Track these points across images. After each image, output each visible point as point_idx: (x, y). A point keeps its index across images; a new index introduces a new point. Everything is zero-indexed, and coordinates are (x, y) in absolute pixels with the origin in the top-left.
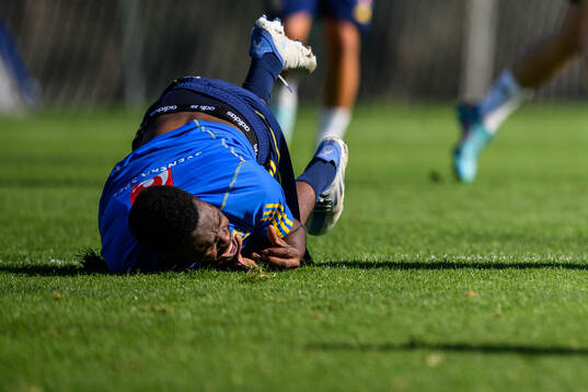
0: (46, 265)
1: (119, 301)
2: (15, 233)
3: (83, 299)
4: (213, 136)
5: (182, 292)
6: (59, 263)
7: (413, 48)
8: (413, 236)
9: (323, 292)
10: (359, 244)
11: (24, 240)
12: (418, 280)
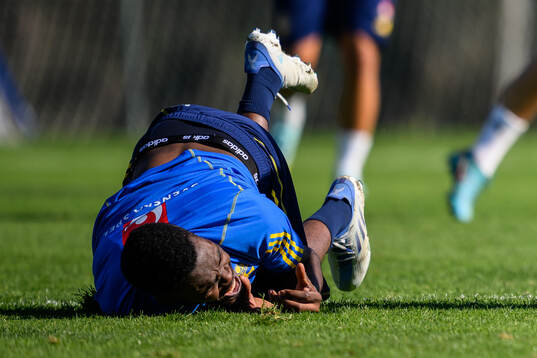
0: (42, 307)
1: (121, 345)
2: (8, 272)
3: (82, 343)
4: (211, 166)
5: (189, 336)
6: (56, 304)
7: (441, 67)
8: (442, 273)
9: (343, 335)
10: (382, 283)
11: (17, 279)
12: (447, 322)
